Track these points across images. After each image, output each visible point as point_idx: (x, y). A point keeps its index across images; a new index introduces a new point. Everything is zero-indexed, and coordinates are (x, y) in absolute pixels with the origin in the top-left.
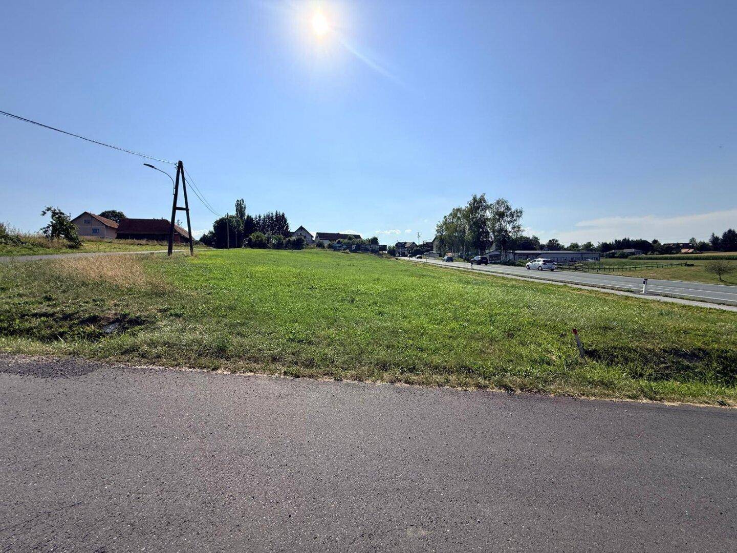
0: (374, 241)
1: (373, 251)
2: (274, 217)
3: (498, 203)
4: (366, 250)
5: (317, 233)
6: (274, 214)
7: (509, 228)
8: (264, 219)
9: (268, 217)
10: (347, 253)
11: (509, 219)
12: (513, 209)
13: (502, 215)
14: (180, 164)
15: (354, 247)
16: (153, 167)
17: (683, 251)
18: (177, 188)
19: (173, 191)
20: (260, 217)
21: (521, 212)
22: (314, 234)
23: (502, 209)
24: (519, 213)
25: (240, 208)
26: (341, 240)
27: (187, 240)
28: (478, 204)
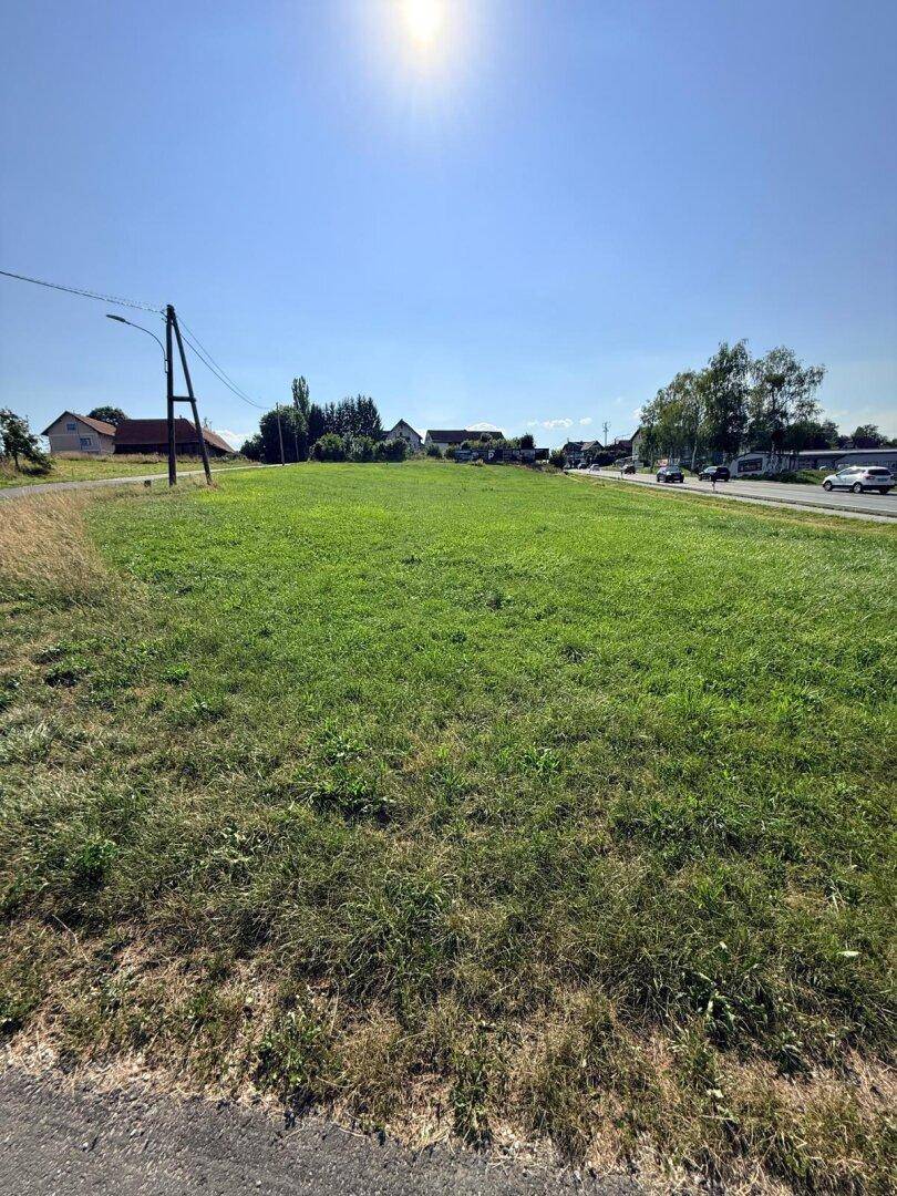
0: (527, 442)
1: (527, 461)
2: (356, 406)
3: (773, 357)
4: (513, 459)
5: (429, 431)
6: (356, 401)
7: (791, 407)
8: (340, 410)
9: (346, 406)
10: (480, 465)
11: (792, 389)
12: (804, 368)
13: (778, 382)
14: (170, 310)
15: (491, 455)
16: (123, 320)
18: (169, 360)
19: (163, 366)
20: (332, 407)
21: (820, 374)
22: (423, 434)
23: (779, 371)
24: (816, 376)
25: (300, 393)
26: (470, 442)
27: (220, 452)
28: (729, 363)
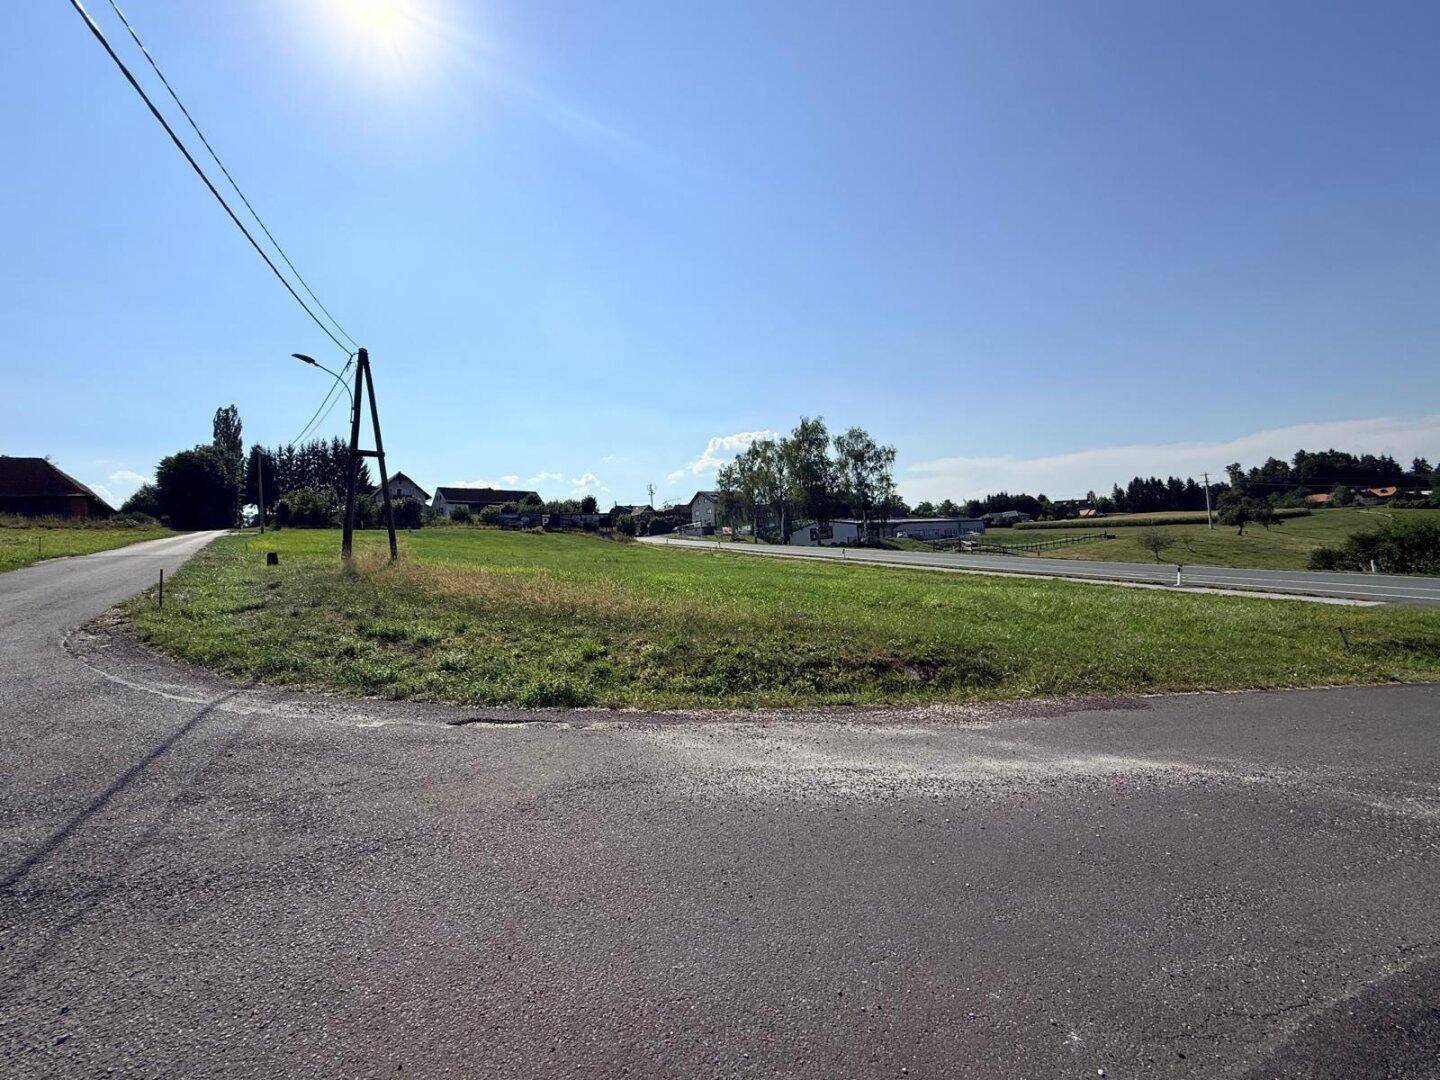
0: (590, 504)
1: (589, 528)
2: (330, 452)
3: (852, 434)
4: (572, 526)
5: (439, 489)
6: (330, 444)
8: (303, 455)
9: (313, 450)
10: (538, 533)
11: (872, 464)
12: (879, 447)
13: (859, 457)
15: (546, 519)
16: (309, 360)
17: (1083, 513)
18: (357, 408)
19: (349, 415)
20: (290, 450)
22: (432, 493)
23: (860, 447)
24: (891, 454)
25: (227, 426)
26: (512, 504)
28: (810, 435)
